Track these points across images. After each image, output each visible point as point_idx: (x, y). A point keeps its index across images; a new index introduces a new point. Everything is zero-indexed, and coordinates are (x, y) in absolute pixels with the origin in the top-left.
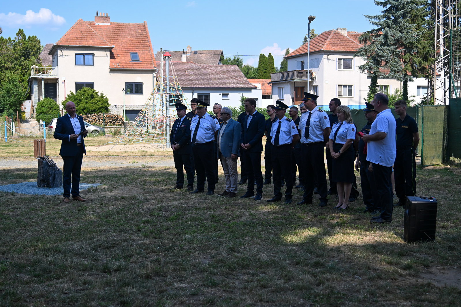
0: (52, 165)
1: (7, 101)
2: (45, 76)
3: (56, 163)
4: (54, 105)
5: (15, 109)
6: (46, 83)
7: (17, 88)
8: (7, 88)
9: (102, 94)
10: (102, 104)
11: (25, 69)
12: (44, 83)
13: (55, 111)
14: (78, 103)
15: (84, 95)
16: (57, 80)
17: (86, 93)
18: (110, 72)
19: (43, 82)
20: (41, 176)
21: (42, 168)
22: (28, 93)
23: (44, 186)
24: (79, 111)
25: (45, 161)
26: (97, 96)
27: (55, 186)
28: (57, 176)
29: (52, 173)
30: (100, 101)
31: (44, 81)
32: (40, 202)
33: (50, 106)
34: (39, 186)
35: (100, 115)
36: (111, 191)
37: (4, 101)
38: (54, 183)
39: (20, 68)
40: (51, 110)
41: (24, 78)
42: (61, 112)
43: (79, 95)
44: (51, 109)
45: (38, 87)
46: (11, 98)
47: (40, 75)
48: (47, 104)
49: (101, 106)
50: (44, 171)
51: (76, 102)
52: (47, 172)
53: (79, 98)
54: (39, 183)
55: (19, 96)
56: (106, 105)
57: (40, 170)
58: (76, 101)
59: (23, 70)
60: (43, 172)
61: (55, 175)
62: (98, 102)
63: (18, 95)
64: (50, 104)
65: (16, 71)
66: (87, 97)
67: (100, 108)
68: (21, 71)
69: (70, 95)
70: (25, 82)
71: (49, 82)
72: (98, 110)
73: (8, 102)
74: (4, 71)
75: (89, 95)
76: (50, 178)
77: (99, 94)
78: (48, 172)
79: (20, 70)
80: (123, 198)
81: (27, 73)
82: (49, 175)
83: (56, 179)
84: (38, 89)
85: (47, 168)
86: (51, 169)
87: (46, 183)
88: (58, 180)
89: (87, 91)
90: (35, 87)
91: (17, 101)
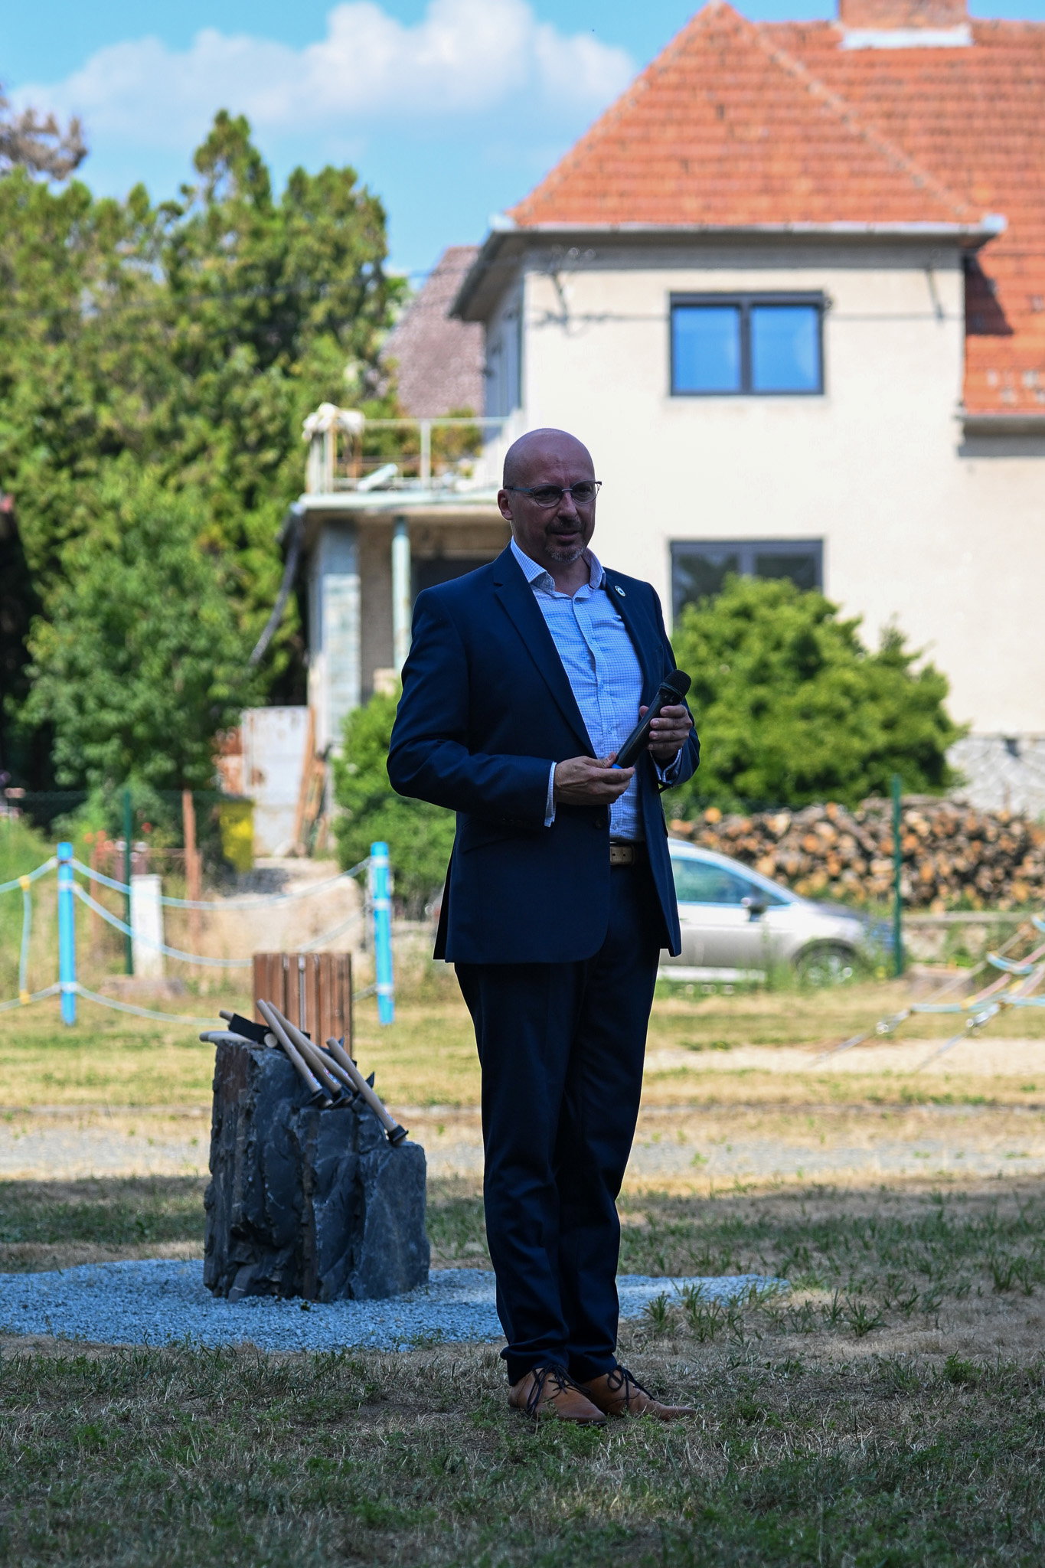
0: (336, 1095)
1: (103, 704)
2: (419, 498)
3: (371, 1080)
5: (166, 775)
6: (427, 552)
7: (184, 593)
8: (102, 594)
9: (894, 641)
10: (889, 725)
11: (264, 442)
12: (410, 559)
15: (735, 643)
17: (754, 629)
18: (964, 452)
19: (401, 548)
20: (238, 1189)
21: (248, 1114)
22: (285, 645)
23: (259, 1288)
25: (278, 1056)
26: (847, 655)
27: (360, 1288)
28: (375, 1196)
29: (337, 1162)
30: (874, 697)
31: (408, 538)
32: (192, 1395)
34: (219, 1283)
35: (878, 813)
36: (862, 1330)
37: (81, 708)
38: (351, 1263)
39: (220, 441)
41: (253, 521)
45: (364, 589)
46: (138, 677)
47: (377, 489)
49: (881, 739)
50: (262, 1143)
52: (294, 1151)
54: (220, 1260)
55: (205, 665)
56: (927, 728)
57: (232, 1135)
59: (243, 459)
60: (255, 1150)
61: (358, 1181)
62: (856, 702)
63: (195, 655)
65: (189, 459)
66: (765, 664)
67: (875, 756)
68: (229, 459)
70: (256, 557)
71: (455, 550)
72: (853, 777)
73: (111, 718)
74: (88, 463)
75: (778, 645)
76: (320, 1210)
77: (871, 641)
78: (301, 1158)
79: (220, 454)
80: (957, 1375)
81: (272, 479)
82: (308, 1185)
83: (372, 1224)
84: (365, 607)
85: (289, 1119)
86: (323, 1128)
87: (281, 1258)
88: (389, 1231)
89: (763, 612)
90: (337, 591)
91: (180, 706)
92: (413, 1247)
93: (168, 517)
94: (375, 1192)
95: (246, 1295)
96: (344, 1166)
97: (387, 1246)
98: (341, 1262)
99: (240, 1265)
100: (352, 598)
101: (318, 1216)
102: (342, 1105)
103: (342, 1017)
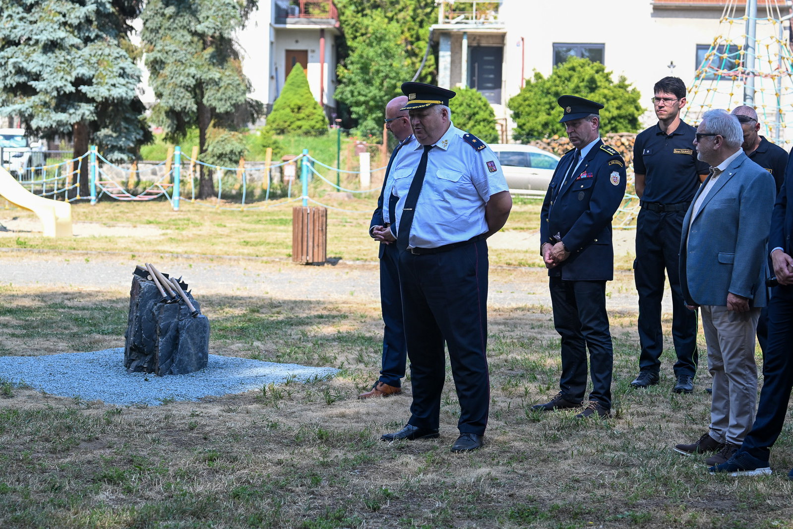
0: (173, 299)
1: (359, 94)
2: (473, 26)
4: (480, 108)
5: (379, 118)
6: (475, 44)
7: (387, 57)
8: (361, 56)
9: (623, 79)
10: (619, 108)
11: (426, 5)
12: (469, 47)
13: (482, 123)
14: (550, 103)
15: (569, 79)
16: (503, 36)
17: (576, 75)
18: (653, 15)
19: (465, 42)
22: (431, 73)
23: (139, 369)
24: (553, 126)
25: (151, 284)
26: (607, 84)
27: (176, 371)
28: (184, 336)
29: (168, 325)
30: (614, 98)
31: (468, 39)
33: (468, 111)
34: (127, 366)
35: (612, 138)
36: (329, 402)
37: (352, 96)
38: (172, 361)
39: (411, 4)
40: (471, 123)
41: (421, 32)
42: (498, 127)
43: (555, 80)
44: (470, 119)
45: (452, 56)
46: (372, 85)
47: (457, 23)
48: (461, 105)
49: (615, 113)
51: (546, 100)
52: (154, 320)
53: (554, 89)
54: (128, 358)
55: (393, 82)
56: (632, 109)
58: (546, 96)
59: (419, 11)
60: (139, 318)
61: (177, 330)
62: (608, 100)
63: (391, 78)
64: (469, 106)
65: (401, 11)
66: (578, 87)
67: (613, 118)
68: (415, 10)
69: (533, 81)
70: (422, 44)
71: (484, 44)
72: (605, 125)
73: (362, 99)
74: (368, 11)
75: (583, 80)
76: (162, 341)
77: (615, 79)
79: (411, 8)
81: (429, 18)
82: (158, 332)
83: (182, 347)
84: (453, 62)
85: (153, 307)
86: (166, 311)
87: (148, 359)
88: (190, 349)
89: (579, 68)
90: (443, 56)
91: (386, 95)
92: (200, 354)
93: (383, 32)
94: (184, 335)
95: (134, 371)
96: (173, 325)
97: (188, 355)
98: (169, 361)
99: (133, 360)
100: (448, 59)
101: (160, 344)
102: (175, 302)
103: (322, 230)
